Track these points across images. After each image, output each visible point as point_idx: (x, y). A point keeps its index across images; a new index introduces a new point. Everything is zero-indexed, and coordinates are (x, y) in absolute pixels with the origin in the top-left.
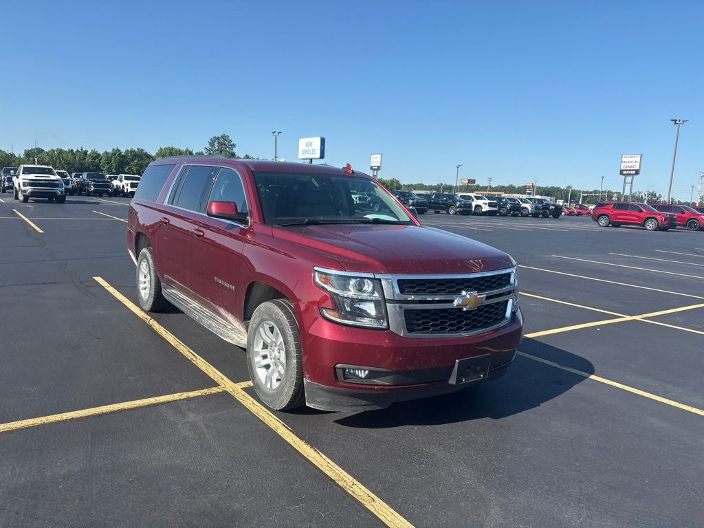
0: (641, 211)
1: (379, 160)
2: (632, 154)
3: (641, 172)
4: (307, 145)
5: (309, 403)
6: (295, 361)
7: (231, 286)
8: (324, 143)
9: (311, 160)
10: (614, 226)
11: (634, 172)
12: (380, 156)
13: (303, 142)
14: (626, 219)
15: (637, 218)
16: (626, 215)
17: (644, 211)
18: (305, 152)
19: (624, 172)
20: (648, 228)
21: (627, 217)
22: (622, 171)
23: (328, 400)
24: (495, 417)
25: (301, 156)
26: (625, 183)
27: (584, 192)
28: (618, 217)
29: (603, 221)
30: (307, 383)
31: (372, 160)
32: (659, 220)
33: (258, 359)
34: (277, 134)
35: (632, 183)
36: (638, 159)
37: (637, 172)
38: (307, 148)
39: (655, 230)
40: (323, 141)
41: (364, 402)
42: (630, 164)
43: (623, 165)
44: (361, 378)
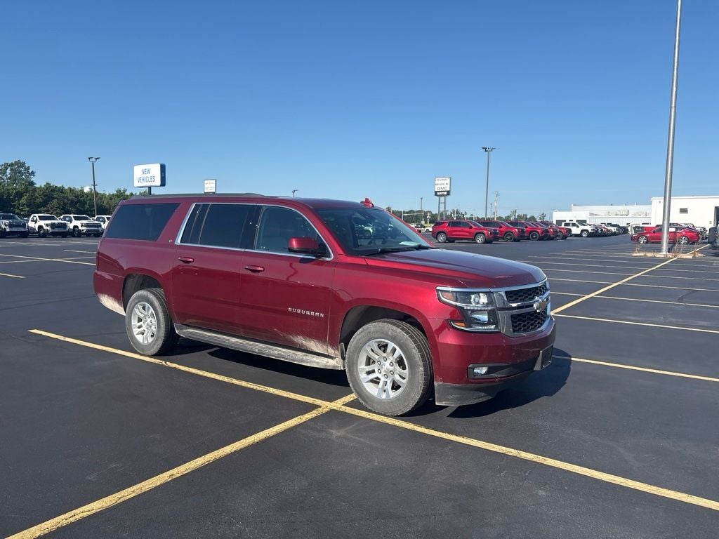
0: (471, 228)
1: (214, 185)
2: (443, 177)
3: (451, 193)
4: (144, 172)
5: (439, 401)
6: (423, 369)
7: (317, 314)
8: (165, 169)
9: (150, 188)
10: (450, 242)
11: (446, 193)
12: (214, 181)
13: (138, 170)
14: (459, 235)
15: (468, 234)
16: (459, 231)
17: (474, 227)
18: (140, 180)
19: (438, 194)
20: (478, 242)
21: (458, 233)
22: (436, 192)
23: (456, 396)
24: (550, 395)
25: (137, 184)
26: (440, 203)
27: (404, 213)
28: (454, 233)
29: (442, 238)
30: (439, 385)
31: (206, 186)
32: (486, 234)
33: (363, 376)
34: (94, 160)
35: (445, 203)
36: (448, 181)
37: (448, 193)
38: (144, 176)
39: (484, 243)
40: (163, 168)
41: (483, 394)
42: (442, 186)
43: (436, 187)
44: (481, 374)
